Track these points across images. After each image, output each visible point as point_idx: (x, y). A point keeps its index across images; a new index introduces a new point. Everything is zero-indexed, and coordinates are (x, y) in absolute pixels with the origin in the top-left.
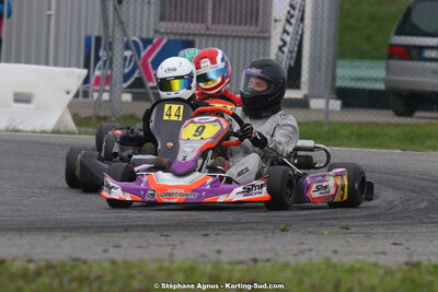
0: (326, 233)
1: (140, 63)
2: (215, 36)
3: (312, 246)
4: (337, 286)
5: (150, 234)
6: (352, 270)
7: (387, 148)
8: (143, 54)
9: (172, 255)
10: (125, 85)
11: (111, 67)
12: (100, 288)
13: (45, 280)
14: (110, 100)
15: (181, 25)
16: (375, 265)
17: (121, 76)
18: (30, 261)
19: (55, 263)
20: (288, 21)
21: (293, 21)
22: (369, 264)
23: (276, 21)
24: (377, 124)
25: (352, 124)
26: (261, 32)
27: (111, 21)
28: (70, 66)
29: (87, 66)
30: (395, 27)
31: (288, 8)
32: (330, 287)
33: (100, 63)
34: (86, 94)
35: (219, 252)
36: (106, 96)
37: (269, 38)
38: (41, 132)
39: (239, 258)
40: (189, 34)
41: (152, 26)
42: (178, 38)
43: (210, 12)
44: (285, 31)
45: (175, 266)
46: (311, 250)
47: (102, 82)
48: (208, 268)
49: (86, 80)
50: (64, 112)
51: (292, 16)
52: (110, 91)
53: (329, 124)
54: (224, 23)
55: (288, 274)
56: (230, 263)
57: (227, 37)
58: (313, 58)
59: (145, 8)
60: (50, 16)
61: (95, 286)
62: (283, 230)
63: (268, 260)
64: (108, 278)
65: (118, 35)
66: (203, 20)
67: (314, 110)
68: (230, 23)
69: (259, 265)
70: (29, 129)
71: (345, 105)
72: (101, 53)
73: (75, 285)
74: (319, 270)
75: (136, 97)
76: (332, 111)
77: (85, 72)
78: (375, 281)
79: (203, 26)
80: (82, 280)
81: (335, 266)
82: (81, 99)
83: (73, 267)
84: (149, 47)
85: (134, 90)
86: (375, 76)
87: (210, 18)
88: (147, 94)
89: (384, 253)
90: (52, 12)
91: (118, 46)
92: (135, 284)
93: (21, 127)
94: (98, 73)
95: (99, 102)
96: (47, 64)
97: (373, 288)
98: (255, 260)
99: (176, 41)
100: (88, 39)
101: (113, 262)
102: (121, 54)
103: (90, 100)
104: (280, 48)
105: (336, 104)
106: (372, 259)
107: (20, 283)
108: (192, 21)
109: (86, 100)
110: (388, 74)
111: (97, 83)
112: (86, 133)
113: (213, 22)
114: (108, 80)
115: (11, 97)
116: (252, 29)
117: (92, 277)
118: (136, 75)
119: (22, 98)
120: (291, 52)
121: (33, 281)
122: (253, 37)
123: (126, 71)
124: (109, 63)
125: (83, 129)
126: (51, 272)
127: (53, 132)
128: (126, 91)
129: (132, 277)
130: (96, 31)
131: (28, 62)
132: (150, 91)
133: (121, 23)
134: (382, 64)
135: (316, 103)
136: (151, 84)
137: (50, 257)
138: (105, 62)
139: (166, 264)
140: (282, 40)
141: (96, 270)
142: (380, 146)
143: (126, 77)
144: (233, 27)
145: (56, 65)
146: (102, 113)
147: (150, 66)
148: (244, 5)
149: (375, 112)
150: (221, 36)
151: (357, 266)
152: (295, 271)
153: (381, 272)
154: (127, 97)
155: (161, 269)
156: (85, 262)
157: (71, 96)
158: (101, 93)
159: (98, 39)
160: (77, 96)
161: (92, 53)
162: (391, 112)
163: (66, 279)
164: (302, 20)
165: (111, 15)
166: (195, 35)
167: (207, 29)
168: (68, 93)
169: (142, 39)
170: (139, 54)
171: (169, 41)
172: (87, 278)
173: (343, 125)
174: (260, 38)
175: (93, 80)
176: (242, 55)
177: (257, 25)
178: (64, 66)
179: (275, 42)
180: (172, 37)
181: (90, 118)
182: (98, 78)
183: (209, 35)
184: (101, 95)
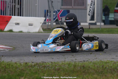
0: (101, 54)
1: (57, 16)
2: (74, 9)
3: (97, 57)
4: (103, 66)
5: (60, 55)
6: (106, 63)
7: (115, 34)
8: (58, 14)
9: (65, 60)
10: (54, 21)
11: (51, 17)
12: (49, 69)
13: (36, 67)
14: (51, 25)
15: (66, 7)
16: (112, 61)
17: (53, 19)
18: (33, 63)
19: (38, 63)
20: (91, 5)
21: (92, 5)
22: (110, 61)
23: (88, 5)
24: (112, 28)
25: (107, 28)
26: (85, 7)
27: (50, 6)
28: (41, 17)
29: (45, 17)
30: (116, 6)
31: (91, 2)
32: (101, 67)
33: (48, 16)
34: (45, 23)
35: (76, 59)
36: (50, 24)
37: (87, 9)
38: (35, 33)
39: (81, 61)
40: (68, 9)
41: (60, 7)
42: (66, 10)
43: (73, 4)
44: (90, 7)
45: (66, 63)
46: (97, 58)
47: (49, 20)
48: (73, 63)
49: (45, 20)
50: (40, 28)
51: (92, 4)
52: (50, 22)
53: (101, 28)
54: (76, 6)
55: (92, 64)
56: (78, 62)
57: (77, 9)
58: (97, 13)
59: (58, 3)
60: (36, 6)
61: (48, 68)
62: (91, 54)
63: (87, 61)
64: (50, 66)
65: (52, 9)
66: (71, 5)
67: (98, 25)
68: (78, 6)
69: (85, 62)
70: (32, 32)
71: (105, 24)
72: (48, 14)
73: (43, 68)
74: (99, 63)
75: (57, 24)
76: (102, 25)
77: (45, 18)
78: (112, 65)
79: (71, 7)
80: (44, 67)
81: (102, 62)
82: (44, 24)
83: (42, 64)
84: (59, 12)
85: (56, 22)
86: (111, 17)
87: (73, 5)
88: (59, 23)
89: (114, 59)
90: (37, 5)
91: (52, 12)
92: (57, 68)
93: (30, 31)
94: (48, 18)
95: (48, 25)
96: (36, 17)
97: (111, 67)
98: (84, 61)
99: (65, 10)
100: (45, 11)
101: (52, 62)
102: (53, 14)
103: (46, 24)
104: (89, 11)
105: (103, 24)
106: (111, 60)
107: (31, 68)
108: (69, 6)
109: (45, 25)
110: (114, 16)
111: (48, 21)
112: (46, 32)
113: (74, 6)
114: (50, 20)
115: (28, 25)
116: (83, 7)
117: (47, 66)
118: (56, 18)
119: (31, 25)
120: (92, 12)
121: (34, 67)
122: (83, 9)
123: (54, 18)
124: (50, 16)
125: (45, 31)
126: (38, 65)
127: (38, 32)
128: (54, 22)
129: (56, 66)
130: (47, 9)
131: (32, 16)
132: (60, 22)
133: (53, 7)
134: (113, 14)
135: (98, 24)
136: (60, 21)
137: (37, 62)
138: (49, 16)
139: (64, 62)
140: (90, 9)
141: (48, 64)
142: (113, 33)
143: (54, 19)
144: (78, 7)
145: (38, 17)
146: (49, 28)
147: (60, 16)
148: (81, 1)
149: (112, 25)
150: (76, 9)
151: (107, 61)
152: (93, 63)
153: (113, 63)
154: (54, 24)
155: (62, 64)
156: (45, 63)
157: (42, 24)
158: (48, 23)
159: (48, 11)
160: (43, 24)
161: (46, 14)
162: (115, 25)
163: (41, 67)
164: (94, 4)
165: (50, 5)
166: (70, 9)
167: (73, 7)
168: (41, 23)
169: (58, 10)
170: (57, 14)
171: (64, 11)
172: (46, 66)
173: (104, 29)
174: (85, 9)
175: (46, 20)
176: (79, 13)
177: (84, 6)
178: (40, 17)
179: (88, 10)
180: (64, 10)
181: (46, 29)
182: (48, 20)
183: (73, 9)
184: (48, 24)
